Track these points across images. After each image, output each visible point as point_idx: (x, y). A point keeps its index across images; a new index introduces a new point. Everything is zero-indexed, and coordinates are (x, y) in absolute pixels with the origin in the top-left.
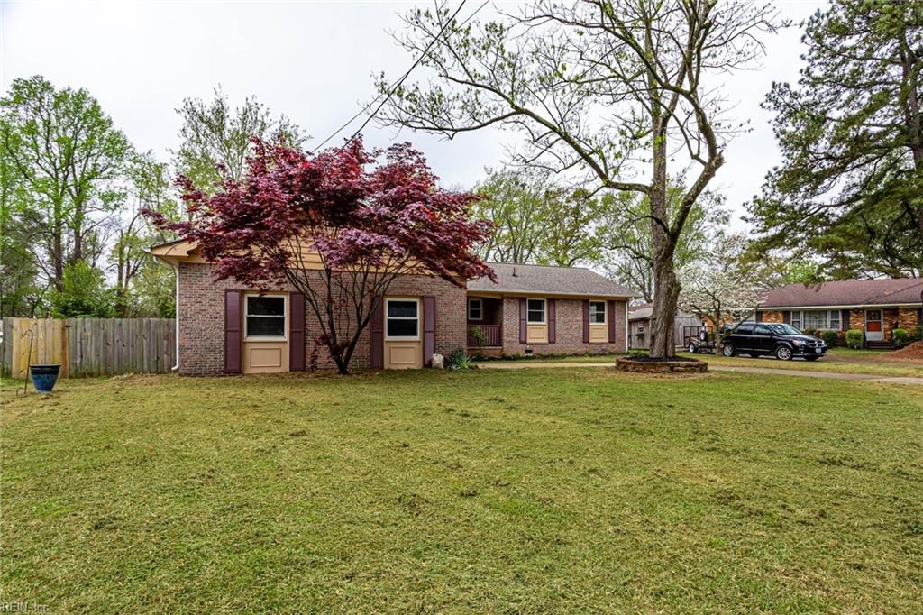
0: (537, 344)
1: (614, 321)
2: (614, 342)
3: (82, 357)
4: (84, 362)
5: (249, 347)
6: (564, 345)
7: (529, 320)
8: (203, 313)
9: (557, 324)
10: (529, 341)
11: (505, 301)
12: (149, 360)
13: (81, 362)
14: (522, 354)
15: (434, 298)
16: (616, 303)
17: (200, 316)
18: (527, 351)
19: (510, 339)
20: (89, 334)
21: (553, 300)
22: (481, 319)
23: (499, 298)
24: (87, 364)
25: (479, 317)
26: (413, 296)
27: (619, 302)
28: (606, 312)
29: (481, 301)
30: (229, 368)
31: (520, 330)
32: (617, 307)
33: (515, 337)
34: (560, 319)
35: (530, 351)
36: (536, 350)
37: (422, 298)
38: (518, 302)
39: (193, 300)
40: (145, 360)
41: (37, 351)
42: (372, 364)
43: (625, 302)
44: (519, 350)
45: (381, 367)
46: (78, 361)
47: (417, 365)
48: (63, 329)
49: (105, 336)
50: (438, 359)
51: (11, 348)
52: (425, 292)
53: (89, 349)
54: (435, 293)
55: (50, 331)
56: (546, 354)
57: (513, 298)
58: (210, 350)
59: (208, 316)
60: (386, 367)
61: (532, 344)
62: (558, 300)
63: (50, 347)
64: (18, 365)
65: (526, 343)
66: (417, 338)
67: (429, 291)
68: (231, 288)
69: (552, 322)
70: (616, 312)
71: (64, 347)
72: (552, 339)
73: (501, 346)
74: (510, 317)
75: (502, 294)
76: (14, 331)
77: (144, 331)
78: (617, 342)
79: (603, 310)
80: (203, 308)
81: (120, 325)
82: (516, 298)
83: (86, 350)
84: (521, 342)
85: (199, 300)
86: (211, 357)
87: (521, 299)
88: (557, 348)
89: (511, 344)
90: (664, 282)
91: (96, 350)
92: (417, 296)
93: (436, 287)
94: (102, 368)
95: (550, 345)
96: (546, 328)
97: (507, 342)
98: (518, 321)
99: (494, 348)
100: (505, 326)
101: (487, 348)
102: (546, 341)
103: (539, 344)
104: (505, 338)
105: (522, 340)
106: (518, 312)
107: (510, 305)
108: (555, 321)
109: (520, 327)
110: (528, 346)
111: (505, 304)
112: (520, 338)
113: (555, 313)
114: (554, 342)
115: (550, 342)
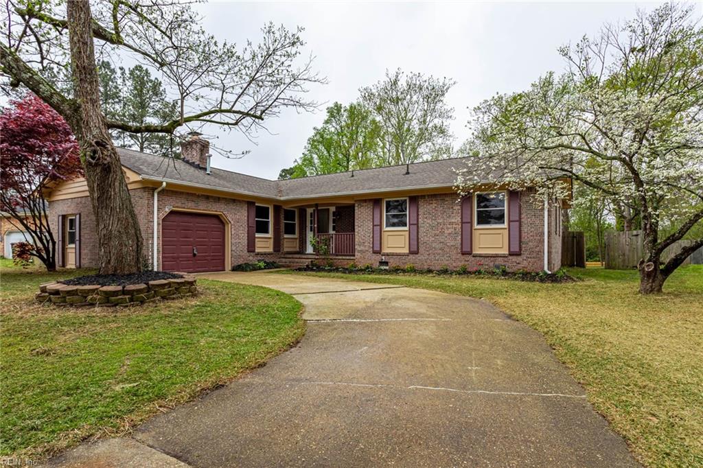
0: (393, 255)
1: (519, 221)
2: (519, 255)
6: (432, 257)
9: (421, 230)
10: (385, 251)
11: (356, 205)
14: (376, 265)
18: (382, 263)
19: (362, 248)
21: (416, 198)
23: (352, 202)
28: (506, 209)
31: (373, 237)
33: (368, 245)
34: (425, 223)
35: (386, 263)
36: (393, 263)
38: (370, 205)
44: (374, 260)
56: (407, 267)
57: (365, 201)
61: (388, 255)
62: (423, 197)
65: (380, 253)
69: (415, 227)
70: (524, 206)
72: (414, 249)
73: (354, 255)
74: (363, 220)
78: (525, 255)
79: (504, 207)
82: (370, 200)
84: (375, 252)
87: (375, 201)
88: (421, 260)
89: (363, 254)
95: (411, 256)
96: (407, 235)
97: (359, 251)
98: (372, 227)
99: (348, 258)
100: (356, 234)
101: (340, 257)
102: (406, 251)
103: (397, 255)
104: (356, 247)
105: (375, 249)
106: (371, 217)
107: (362, 209)
108: (417, 224)
109: (373, 233)
110: (383, 258)
111: (356, 208)
112: (373, 247)
113: (418, 215)
114: (417, 253)
115: (411, 253)
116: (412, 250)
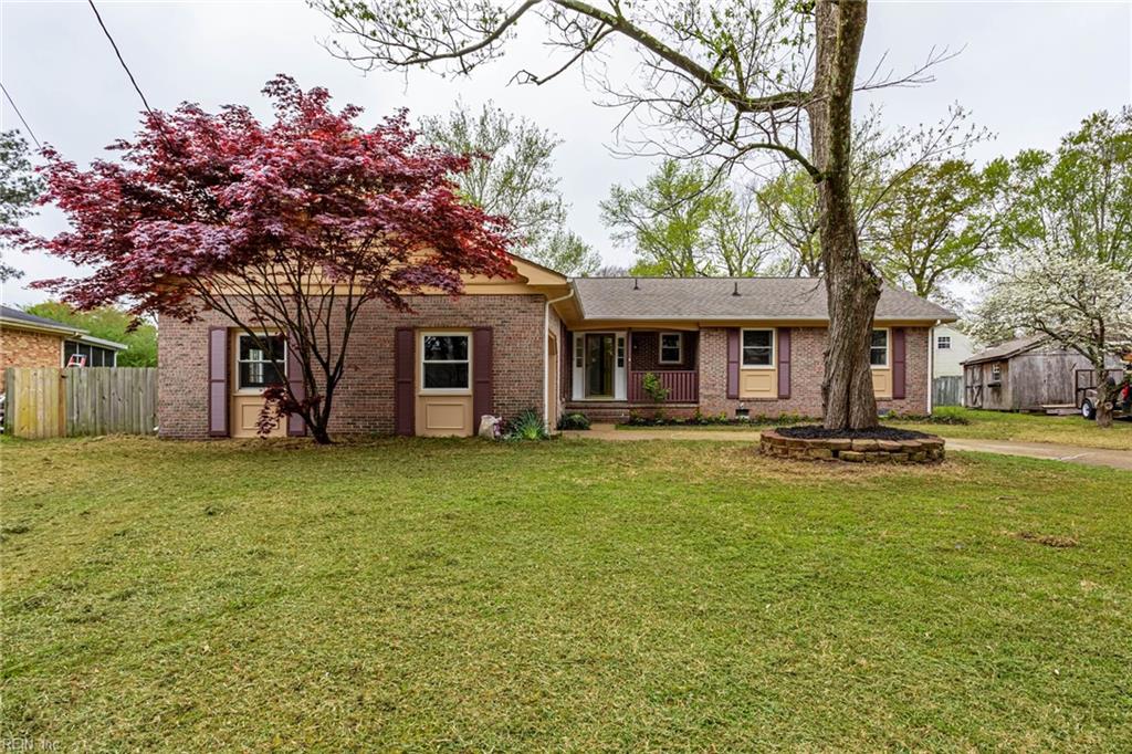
0: (757, 400)
1: (904, 362)
2: (903, 398)
3: (78, 413)
4: (81, 418)
5: (241, 402)
6: (807, 401)
7: (745, 363)
8: (185, 358)
9: (794, 370)
10: (743, 395)
11: (702, 333)
12: (145, 419)
13: (78, 420)
14: (732, 416)
15: (490, 329)
16: (909, 331)
17: (181, 362)
18: (739, 412)
19: (711, 392)
20: (85, 385)
21: (786, 330)
22: (680, 362)
23: (695, 329)
24: (83, 422)
25: (677, 359)
26: (458, 328)
27: (914, 329)
28: (888, 348)
29: (680, 335)
30: (214, 429)
31: (728, 378)
32: (910, 339)
33: (720, 389)
34: (799, 360)
35: (746, 412)
36: (756, 410)
37: (476, 330)
38: (725, 333)
39: (173, 342)
40: (142, 418)
41: (36, 406)
42: (397, 428)
43: (926, 329)
44: (728, 409)
45: (412, 434)
46: (75, 418)
47: (464, 432)
48: (60, 381)
49: (101, 389)
50: (488, 423)
51: (14, 402)
52: (478, 321)
53: (85, 403)
54: (491, 323)
55: (48, 382)
56: (774, 416)
57: (716, 329)
58: (193, 406)
59: (190, 362)
60: (419, 432)
61: (749, 400)
62: (797, 329)
63: (48, 401)
64: (20, 422)
65: (737, 398)
66: (468, 391)
67: (483, 319)
68: (216, 325)
69: (785, 364)
70: (909, 346)
71: (60, 401)
72: (785, 392)
73: (697, 402)
74: (712, 359)
75: (697, 323)
76: (16, 383)
77: (140, 383)
78: (909, 398)
79: (885, 345)
80: (184, 352)
81: (116, 375)
82: (723, 329)
83: (82, 406)
84: (729, 397)
85: (180, 342)
86: (194, 414)
87: (730, 330)
88: (793, 407)
89: (712, 400)
90: (837, 280)
91: (94, 405)
92: (464, 328)
93: (494, 312)
94: (98, 426)
95: (781, 402)
96: (774, 375)
97: (705, 397)
98: (725, 364)
99: (685, 405)
100: (701, 372)
101: (673, 405)
102: (774, 395)
103: (762, 400)
104: (701, 391)
105: (731, 393)
106: (725, 351)
107: (711, 340)
108: (789, 362)
109: (728, 373)
110: (742, 404)
111: (702, 338)
112: (727, 391)
113: (790, 351)
114: (788, 398)
115: (781, 397)
116: (782, 394)
